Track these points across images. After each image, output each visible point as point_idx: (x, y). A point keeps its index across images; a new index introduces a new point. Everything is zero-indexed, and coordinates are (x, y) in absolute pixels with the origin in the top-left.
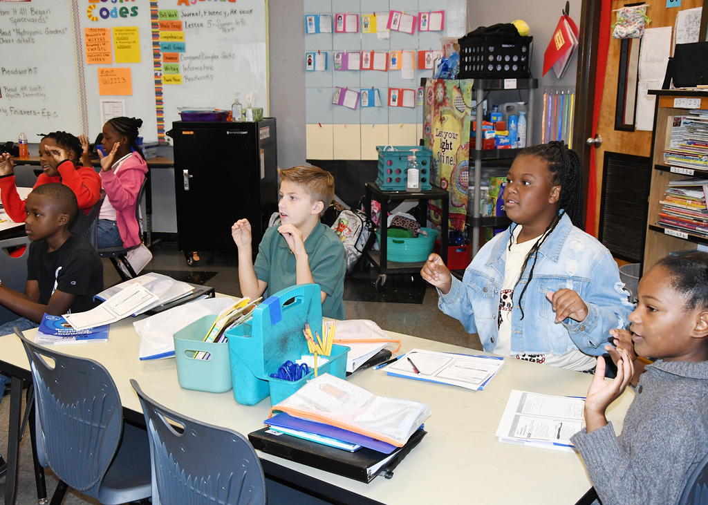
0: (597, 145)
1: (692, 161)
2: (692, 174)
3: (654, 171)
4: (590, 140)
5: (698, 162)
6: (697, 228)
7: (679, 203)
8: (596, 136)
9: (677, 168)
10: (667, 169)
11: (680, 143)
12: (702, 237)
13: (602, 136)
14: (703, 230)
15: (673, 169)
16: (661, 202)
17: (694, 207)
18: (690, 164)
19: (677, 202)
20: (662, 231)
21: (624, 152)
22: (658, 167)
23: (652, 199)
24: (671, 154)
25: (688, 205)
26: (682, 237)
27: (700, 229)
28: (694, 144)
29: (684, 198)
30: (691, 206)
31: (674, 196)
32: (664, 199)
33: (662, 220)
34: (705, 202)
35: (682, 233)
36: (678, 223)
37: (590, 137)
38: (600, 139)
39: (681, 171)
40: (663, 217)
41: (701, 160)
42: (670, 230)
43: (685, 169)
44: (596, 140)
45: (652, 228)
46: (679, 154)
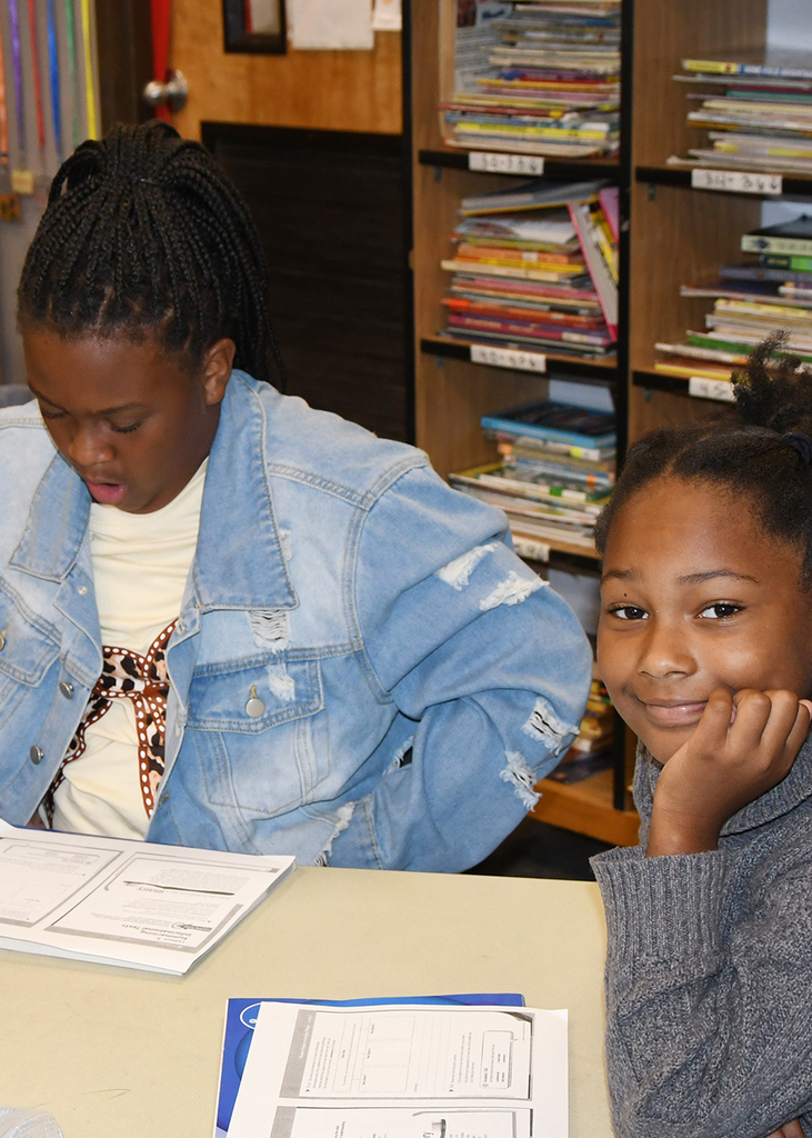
0: (174, 103)
1: (531, 132)
2: (539, 171)
3: (418, 170)
4: (153, 90)
5: (551, 133)
6: (566, 336)
7: (500, 264)
8: (168, 77)
9: (490, 157)
10: (459, 160)
11: (483, 79)
12: (586, 360)
13: (188, 74)
14: (585, 339)
15: (476, 162)
16: (447, 265)
17: (547, 270)
18: (524, 140)
19: (493, 261)
20: (464, 354)
21: (264, 118)
22: (429, 158)
23: (419, 259)
24: (464, 113)
25: (530, 267)
26: (527, 366)
27: (575, 337)
28: (523, 78)
29: (516, 248)
30: (538, 269)
31: (482, 242)
32: (452, 253)
33: (453, 319)
34: (579, 252)
35: (528, 356)
36: (507, 326)
37: (151, 78)
38: (181, 83)
39: (503, 164)
40: (458, 313)
41: (559, 125)
42: (488, 350)
43: (515, 159)
44: (172, 88)
45: (430, 348)
46: (491, 112)
